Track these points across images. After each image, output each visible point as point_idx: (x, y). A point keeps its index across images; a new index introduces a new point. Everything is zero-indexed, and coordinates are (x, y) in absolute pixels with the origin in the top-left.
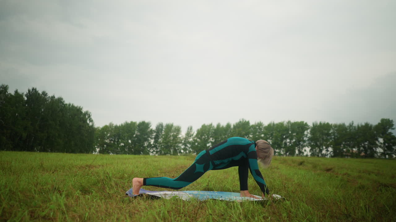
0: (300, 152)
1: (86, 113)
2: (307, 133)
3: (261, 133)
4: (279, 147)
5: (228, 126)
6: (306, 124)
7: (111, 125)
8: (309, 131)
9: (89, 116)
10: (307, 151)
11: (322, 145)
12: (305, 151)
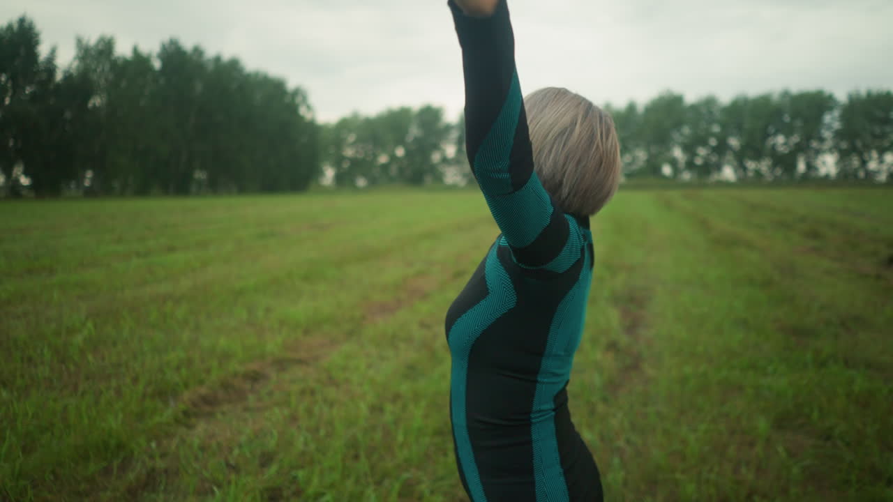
0: (810, 166)
1: (297, 92)
2: (832, 120)
3: (711, 121)
4: (758, 156)
5: (631, 108)
6: (830, 98)
7: (355, 117)
8: (836, 113)
9: (304, 99)
10: (828, 164)
11: (868, 148)
12: (824, 163)
